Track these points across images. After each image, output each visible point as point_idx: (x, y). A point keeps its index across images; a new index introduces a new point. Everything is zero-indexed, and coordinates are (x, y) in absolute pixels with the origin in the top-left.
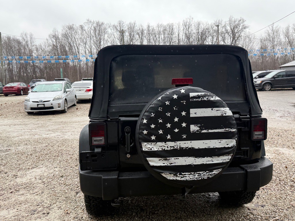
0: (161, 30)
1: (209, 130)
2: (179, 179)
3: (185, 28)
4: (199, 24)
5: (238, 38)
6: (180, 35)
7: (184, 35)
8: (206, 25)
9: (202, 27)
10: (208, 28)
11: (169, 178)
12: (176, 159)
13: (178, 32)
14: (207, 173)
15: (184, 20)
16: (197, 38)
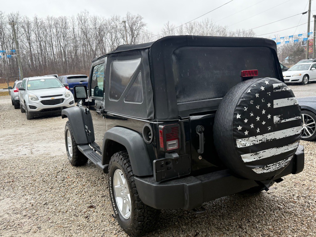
0: (52, 24)
1: (286, 120)
2: (265, 171)
3: (80, 22)
4: (95, 19)
5: (137, 36)
6: (75, 30)
7: (80, 29)
8: (103, 21)
9: (99, 22)
10: (105, 24)
11: (258, 173)
12: (264, 152)
13: (72, 26)
14: (284, 161)
15: (78, 14)
16: (94, 34)
